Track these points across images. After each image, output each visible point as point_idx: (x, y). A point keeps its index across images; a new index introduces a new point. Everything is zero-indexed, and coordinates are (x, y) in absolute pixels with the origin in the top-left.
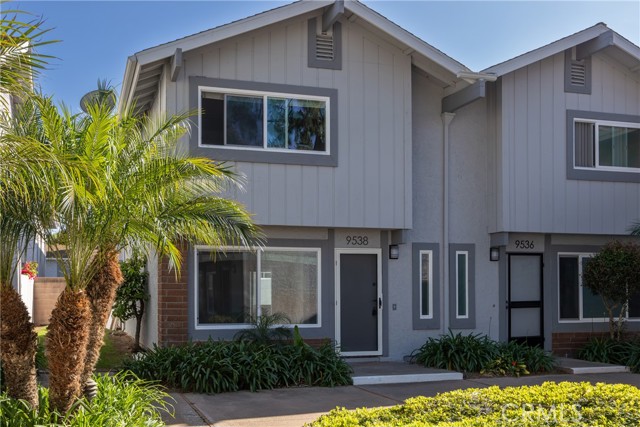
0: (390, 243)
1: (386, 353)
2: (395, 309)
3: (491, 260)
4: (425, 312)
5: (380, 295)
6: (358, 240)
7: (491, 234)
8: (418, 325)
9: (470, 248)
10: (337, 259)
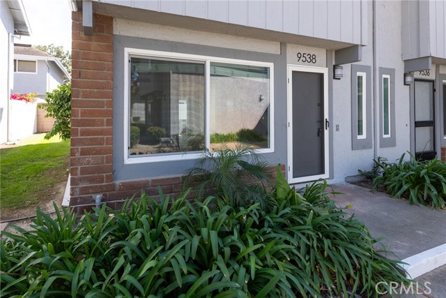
0: (334, 63)
1: (332, 176)
2: (337, 130)
3: (405, 84)
4: (360, 132)
5: (326, 116)
6: (307, 57)
7: (405, 61)
8: (356, 145)
9: (391, 72)
10: (290, 76)
